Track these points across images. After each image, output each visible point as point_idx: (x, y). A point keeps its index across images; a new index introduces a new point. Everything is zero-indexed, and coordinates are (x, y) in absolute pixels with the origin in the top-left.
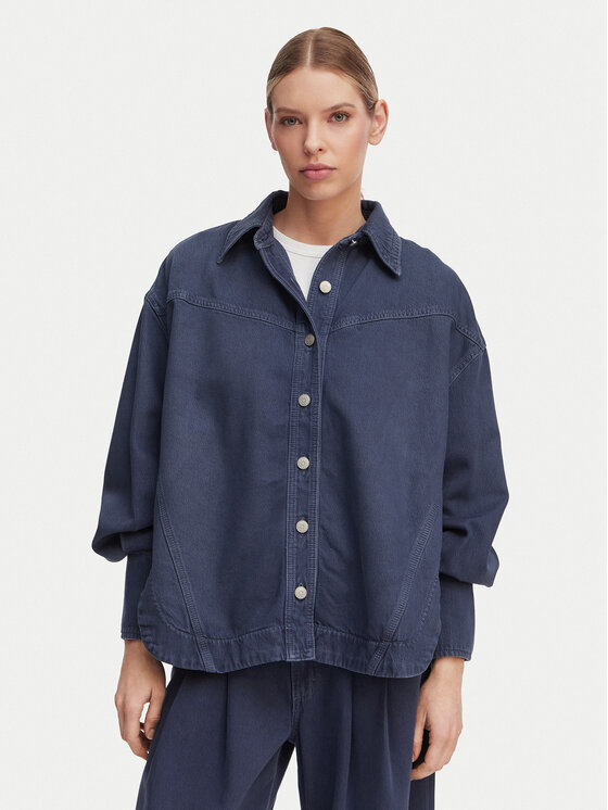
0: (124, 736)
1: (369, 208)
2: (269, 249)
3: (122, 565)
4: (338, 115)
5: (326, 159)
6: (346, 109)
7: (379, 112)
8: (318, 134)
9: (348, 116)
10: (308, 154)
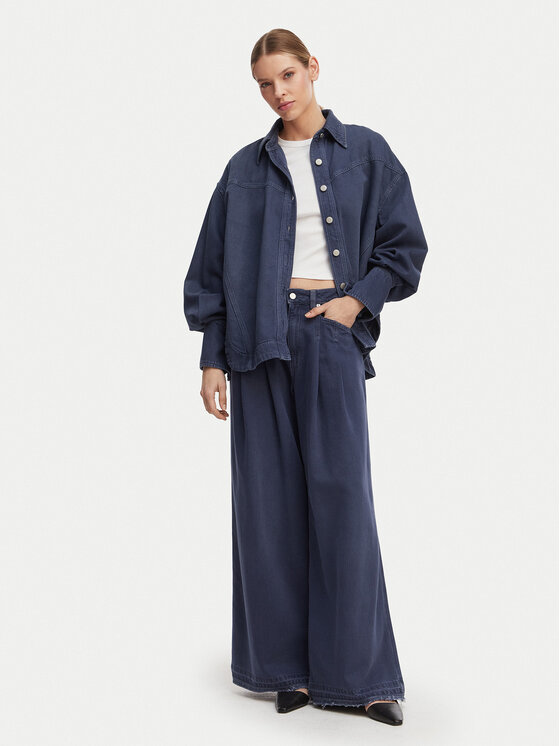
0: (209, 409)
1: (326, 113)
2: (274, 151)
3: (200, 336)
4: (288, 75)
5: (287, 99)
6: (291, 70)
7: (312, 62)
8: (281, 88)
9: (292, 73)
10: (279, 100)
